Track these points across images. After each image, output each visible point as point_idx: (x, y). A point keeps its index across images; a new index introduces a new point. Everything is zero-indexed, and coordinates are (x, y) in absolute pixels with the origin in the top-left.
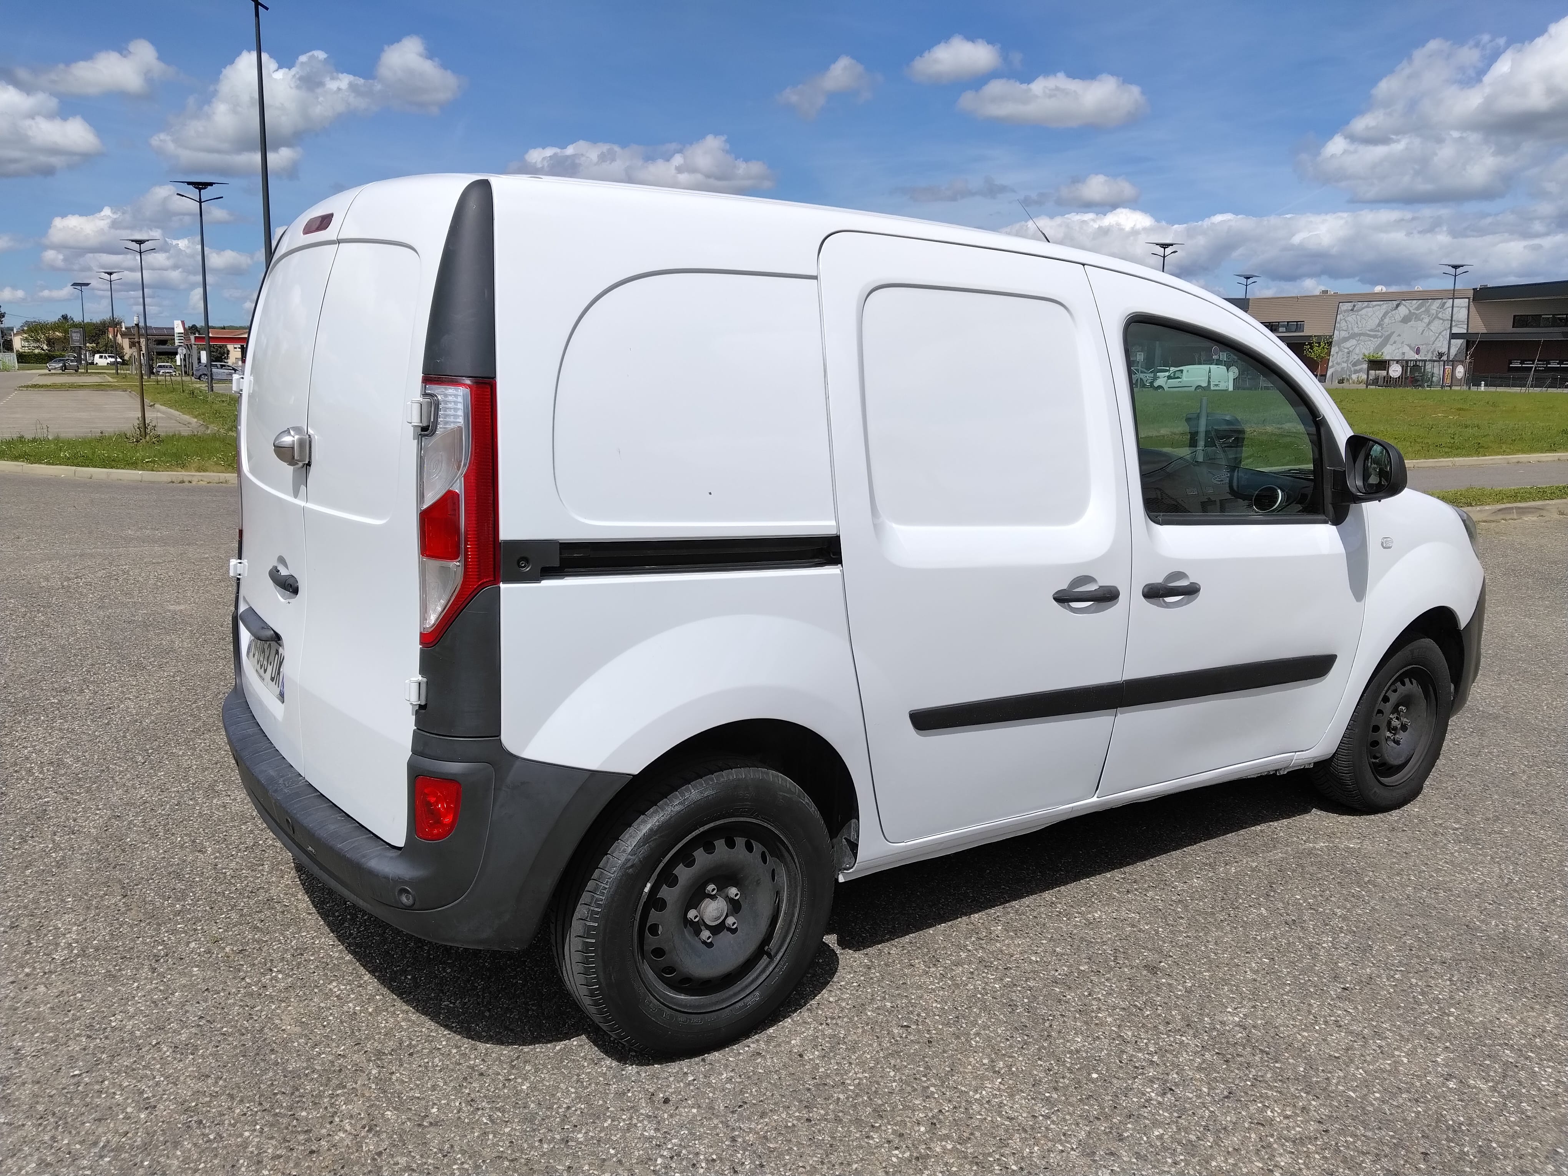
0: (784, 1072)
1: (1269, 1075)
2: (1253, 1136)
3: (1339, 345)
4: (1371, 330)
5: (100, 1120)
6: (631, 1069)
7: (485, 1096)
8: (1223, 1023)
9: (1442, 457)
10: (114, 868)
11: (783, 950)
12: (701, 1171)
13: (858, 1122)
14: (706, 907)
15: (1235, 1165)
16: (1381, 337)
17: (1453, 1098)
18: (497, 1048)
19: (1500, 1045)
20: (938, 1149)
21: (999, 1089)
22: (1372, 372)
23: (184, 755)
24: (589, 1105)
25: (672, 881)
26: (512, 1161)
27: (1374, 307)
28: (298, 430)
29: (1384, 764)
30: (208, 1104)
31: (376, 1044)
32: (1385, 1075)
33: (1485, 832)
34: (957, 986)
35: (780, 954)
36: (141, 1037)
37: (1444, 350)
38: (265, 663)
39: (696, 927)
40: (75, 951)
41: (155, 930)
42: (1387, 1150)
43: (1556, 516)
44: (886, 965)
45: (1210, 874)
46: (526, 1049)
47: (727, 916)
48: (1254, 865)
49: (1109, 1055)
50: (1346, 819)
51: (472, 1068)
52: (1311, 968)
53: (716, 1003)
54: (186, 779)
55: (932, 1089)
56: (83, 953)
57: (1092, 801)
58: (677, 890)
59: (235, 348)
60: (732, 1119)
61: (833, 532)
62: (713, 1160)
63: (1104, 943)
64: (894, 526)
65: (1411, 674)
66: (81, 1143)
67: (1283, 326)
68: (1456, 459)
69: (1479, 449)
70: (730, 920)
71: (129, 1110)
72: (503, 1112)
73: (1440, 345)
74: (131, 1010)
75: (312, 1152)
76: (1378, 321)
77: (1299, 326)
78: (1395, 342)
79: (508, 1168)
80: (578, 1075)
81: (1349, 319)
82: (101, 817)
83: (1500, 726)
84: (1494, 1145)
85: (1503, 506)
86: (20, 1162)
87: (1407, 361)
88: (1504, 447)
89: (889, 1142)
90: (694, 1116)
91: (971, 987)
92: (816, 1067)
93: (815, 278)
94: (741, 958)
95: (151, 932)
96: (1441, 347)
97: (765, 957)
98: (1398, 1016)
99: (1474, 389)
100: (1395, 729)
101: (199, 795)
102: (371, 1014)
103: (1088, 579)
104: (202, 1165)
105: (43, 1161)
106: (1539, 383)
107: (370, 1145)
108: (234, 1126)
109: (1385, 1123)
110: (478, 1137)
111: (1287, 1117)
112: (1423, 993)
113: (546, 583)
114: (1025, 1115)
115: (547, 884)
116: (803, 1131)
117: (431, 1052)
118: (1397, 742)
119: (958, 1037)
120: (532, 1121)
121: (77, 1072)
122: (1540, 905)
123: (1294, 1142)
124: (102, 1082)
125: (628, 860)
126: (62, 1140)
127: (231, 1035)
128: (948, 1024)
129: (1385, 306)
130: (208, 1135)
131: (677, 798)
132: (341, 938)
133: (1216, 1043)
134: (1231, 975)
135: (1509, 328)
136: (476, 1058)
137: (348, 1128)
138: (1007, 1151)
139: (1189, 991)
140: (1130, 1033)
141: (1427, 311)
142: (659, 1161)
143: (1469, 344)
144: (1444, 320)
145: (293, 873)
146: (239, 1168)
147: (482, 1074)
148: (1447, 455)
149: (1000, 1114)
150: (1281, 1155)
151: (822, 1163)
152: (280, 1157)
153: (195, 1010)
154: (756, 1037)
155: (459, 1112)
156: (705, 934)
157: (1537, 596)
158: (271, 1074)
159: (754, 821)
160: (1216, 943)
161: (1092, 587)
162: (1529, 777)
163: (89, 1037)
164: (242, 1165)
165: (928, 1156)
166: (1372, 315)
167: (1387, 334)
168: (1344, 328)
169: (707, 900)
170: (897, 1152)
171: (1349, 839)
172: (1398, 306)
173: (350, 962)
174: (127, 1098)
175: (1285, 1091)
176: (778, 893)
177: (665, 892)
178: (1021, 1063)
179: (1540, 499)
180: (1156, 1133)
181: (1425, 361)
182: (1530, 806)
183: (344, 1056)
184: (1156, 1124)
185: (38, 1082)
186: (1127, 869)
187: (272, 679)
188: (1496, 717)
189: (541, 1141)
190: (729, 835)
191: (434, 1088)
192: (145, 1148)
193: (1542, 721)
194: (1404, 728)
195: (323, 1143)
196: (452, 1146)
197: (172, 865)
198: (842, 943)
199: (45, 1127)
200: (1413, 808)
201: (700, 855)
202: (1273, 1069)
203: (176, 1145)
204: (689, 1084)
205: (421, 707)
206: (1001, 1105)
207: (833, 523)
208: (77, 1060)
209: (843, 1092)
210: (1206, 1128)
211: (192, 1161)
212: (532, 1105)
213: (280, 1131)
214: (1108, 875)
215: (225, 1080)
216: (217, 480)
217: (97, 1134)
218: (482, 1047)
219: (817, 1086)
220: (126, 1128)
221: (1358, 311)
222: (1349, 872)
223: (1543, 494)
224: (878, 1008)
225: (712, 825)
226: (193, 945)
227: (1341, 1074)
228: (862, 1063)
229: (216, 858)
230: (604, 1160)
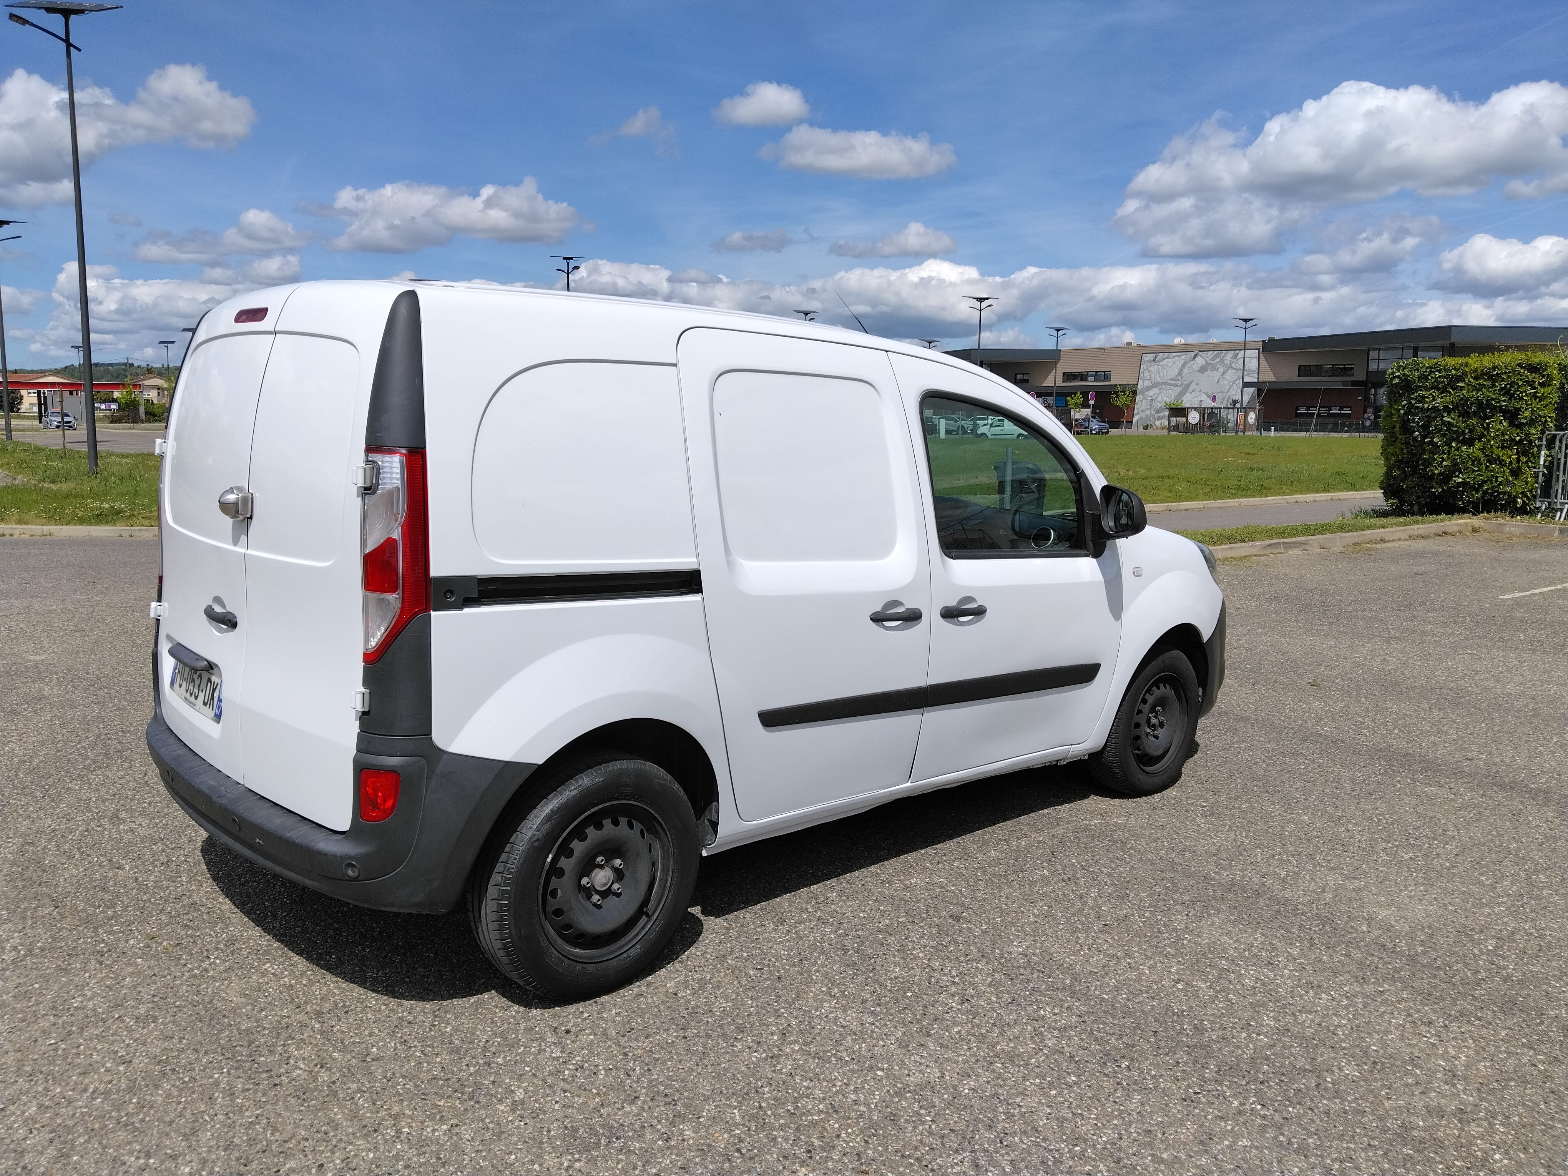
0: (662, 1007)
1: (1043, 987)
2: (1029, 1027)
3: (1143, 393)
4: (1172, 380)
5: (84, 1074)
6: (536, 1012)
7: (415, 1038)
8: (1010, 953)
9: (1229, 498)
10: (40, 885)
11: (658, 911)
12: (601, 1077)
13: (724, 1036)
14: (596, 875)
15: (1015, 1047)
16: (1181, 386)
17: (1181, 995)
18: (420, 1004)
19: (1219, 957)
20: (788, 1050)
21: (835, 1008)
22: (1173, 419)
23: (80, 789)
24: (505, 1039)
25: (570, 853)
26: (446, 1080)
27: (1174, 357)
28: (240, 489)
29: (1146, 755)
30: (178, 1057)
31: (314, 1007)
32: (1131, 983)
33: (1227, 808)
34: (801, 938)
35: (657, 914)
36: (103, 1013)
37: (1238, 397)
38: (196, 690)
39: (588, 892)
40: (22, 952)
41: (92, 932)
42: (1128, 1031)
43: (1318, 550)
44: (742, 926)
45: (1005, 847)
46: (445, 1003)
47: (613, 883)
48: (1041, 838)
49: (920, 979)
50: (1117, 802)
51: (401, 1018)
52: (1080, 912)
53: (606, 955)
54: (88, 809)
55: (782, 1010)
56: (30, 953)
57: (905, 787)
58: (573, 861)
59: (29, 393)
60: (623, 1041)
61: (694, 567)
62: (610, 1069)
63: (918, 901)
64: (742, 561)
65: (1164, 680)
66: (73, 1090)
67: (1092, 376)
68: (1241, 500)
69: (1262, 490)
70: (616, 886)
71: (108, 1065)
72: (433, 1047)
73: (1234, 393)
74: (89, 994)
75: (276, 1085)
76: (1177, 371)
77: (1106, 375)
78: (1194, 391)
79: (443, 1085)
80: (492, 1019)
81: (1152, 369)
82: (14, 844)
83: (1249, 726)
84: (1205, 1023)
85: (1272, 542)
86: (21, 1107)
87: (1204, 409)
88: (1284, 488)
89: (749, 1048)
90: (592, 1041)
91: (811, 938)
92: (689, 1001)
93: (675, 365)
94: (625, 918)
95: (90, 934)
96: (1235, 395)
97: (644, 917)
98: (1145, 942)
99: (1264, 433)
100: (1154, 726)
101: (105, 822)
102: (305, 985)
103: (897, 603)
104: (183, 1099)
105: (42, 1105)
106: (1321, 427)
107: (324, 1076)
108: (204, 1071)
109: (1129, 1013)
110: (415, 1066)
111: (1055, 1014)
112: (1165, 926)
113: (467, 610)
114: (855, 1023)
115: (470, 855)
116: (681, 1046)
117: (363, 1009)
118: (1156, 737)
119: (802, 974)
120: (458, 1053)
121: (52, 1042)
122: (1262, 859)
123: (1060, 1030)
124: (78, 1047)
125: (534, 835)
126: (55, 1089)
127: (184, 1007)
128: (794, 965)
129: (1184, 357)
130: (182, 1078)
131: (573, 785)
132: (267, 930)
133: (1004, 967)
134: (1018, 919)
135: (1296, 378)
136: (403, 1011)
137: (303, 1066)
138: (841, 1048)
139: (984, 932)
140: (937, 964)
141: (1222, 361)
142: (567, 1072)
143: (1260, 392)
144: (1237, 370)
145: (210, 882)
146: (216, 1099)
147: (410, 1023)
148: (1234, 496)
149: (836, 1024)
150: (1049, 1039)
151: (698, 1065)
152: (249, 1090)
153: (146, 992)
154: (638, 983)
155: (395, 1050)
156: (596, 898)
157: (1293, 619)
158: (227, 1033)
159: (634, 803)
160: (1007, 897)
161: (900, 610)
162: (1268, 766)
163: (55, 1015)
164: (218, 1097)
165: (780, 1056)
166: (1172, 365)
167: (1186, 383)
168: (1148, 377)
169: (597, 870)
170: (755, 1054)
171: (1118, 817)
172: (1195, 356)
173: (277, 948)
174: (104, 1057)
175: (1055, 997)
176: (654, 863)
177: (563, 862)
178: (852, 988)
179: (1304, 535)
180: (956, 1030)
181: (1220, 408)
182: (1265, 787)
183: (288, 1017)
184: (955, 1023)
185: (20, 1051)
186: (938, 846)
187: (205, 704)
188: (1247, 719)
189: (467, 1065)
190: (613, 814)
191: (371, 1034)
192: (130, 1090)
193: (1284, 721)
194: (1161, 725)
195: (283, 1078)
196: (394, 1074)
197: (95, 881)
198: (705, 912)
199: (37, 1082)
200: (1172, 792)
201: (591, 831)
202: (1047, 983)
203: (157, 1087)
204: (586, 1019)
205: (364, 713)
206: (836, 1018)
207: (695, 560)
208: (50, 1032)
209: (711, 1017)
210: (994, 1025)
211: (174, 1097)
212: (457, 1042)
213: (244, 1072)
214: (923, 851)
215: (188, 1039)
216: (40, 533)
217: (84, 1083)
218: (407, 1004)
219: (690, 1014)
220: (109, 1078)
221: (1160, 361)
222: (1116, 842)
223: (1308, 530)
224: (737, 958)
225: (600, 807)
226: (131, 942)
227: (1098, 983)
228: (726, 997)
229: (135, 873)
230: (521, 1075)
